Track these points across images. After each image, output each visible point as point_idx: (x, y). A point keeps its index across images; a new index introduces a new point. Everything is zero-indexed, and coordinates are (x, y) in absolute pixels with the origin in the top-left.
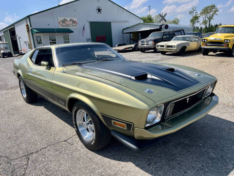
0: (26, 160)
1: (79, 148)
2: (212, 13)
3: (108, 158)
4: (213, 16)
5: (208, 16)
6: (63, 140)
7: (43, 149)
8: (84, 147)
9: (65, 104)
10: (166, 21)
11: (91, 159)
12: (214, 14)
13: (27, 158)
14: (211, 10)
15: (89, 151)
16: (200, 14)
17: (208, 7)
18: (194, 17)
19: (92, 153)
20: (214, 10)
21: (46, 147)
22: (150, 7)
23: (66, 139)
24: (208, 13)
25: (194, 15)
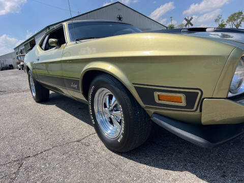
0: (17, 166)
1: (98, 150)
2: (239, 20)
3: (145, 164)
4: (240, 23)
5: (236, 23)
6: (76, 140)
7: (45, 151)
8: (106, 148)
9: (78, 86)
10: (192, 25)
11: (117, 166)
12: (241, 21)
13: (19, 164)
14: (238, 17)
15: (113, 154)
16: (227, 22)
17: (236, 14)
18: (219, 25)
19: (119, 156)
20: (241, 17)
21: (50, 149)
22: (171, 18)
23: (79, 138)
24: (235, 20)
25: (220, 23)
